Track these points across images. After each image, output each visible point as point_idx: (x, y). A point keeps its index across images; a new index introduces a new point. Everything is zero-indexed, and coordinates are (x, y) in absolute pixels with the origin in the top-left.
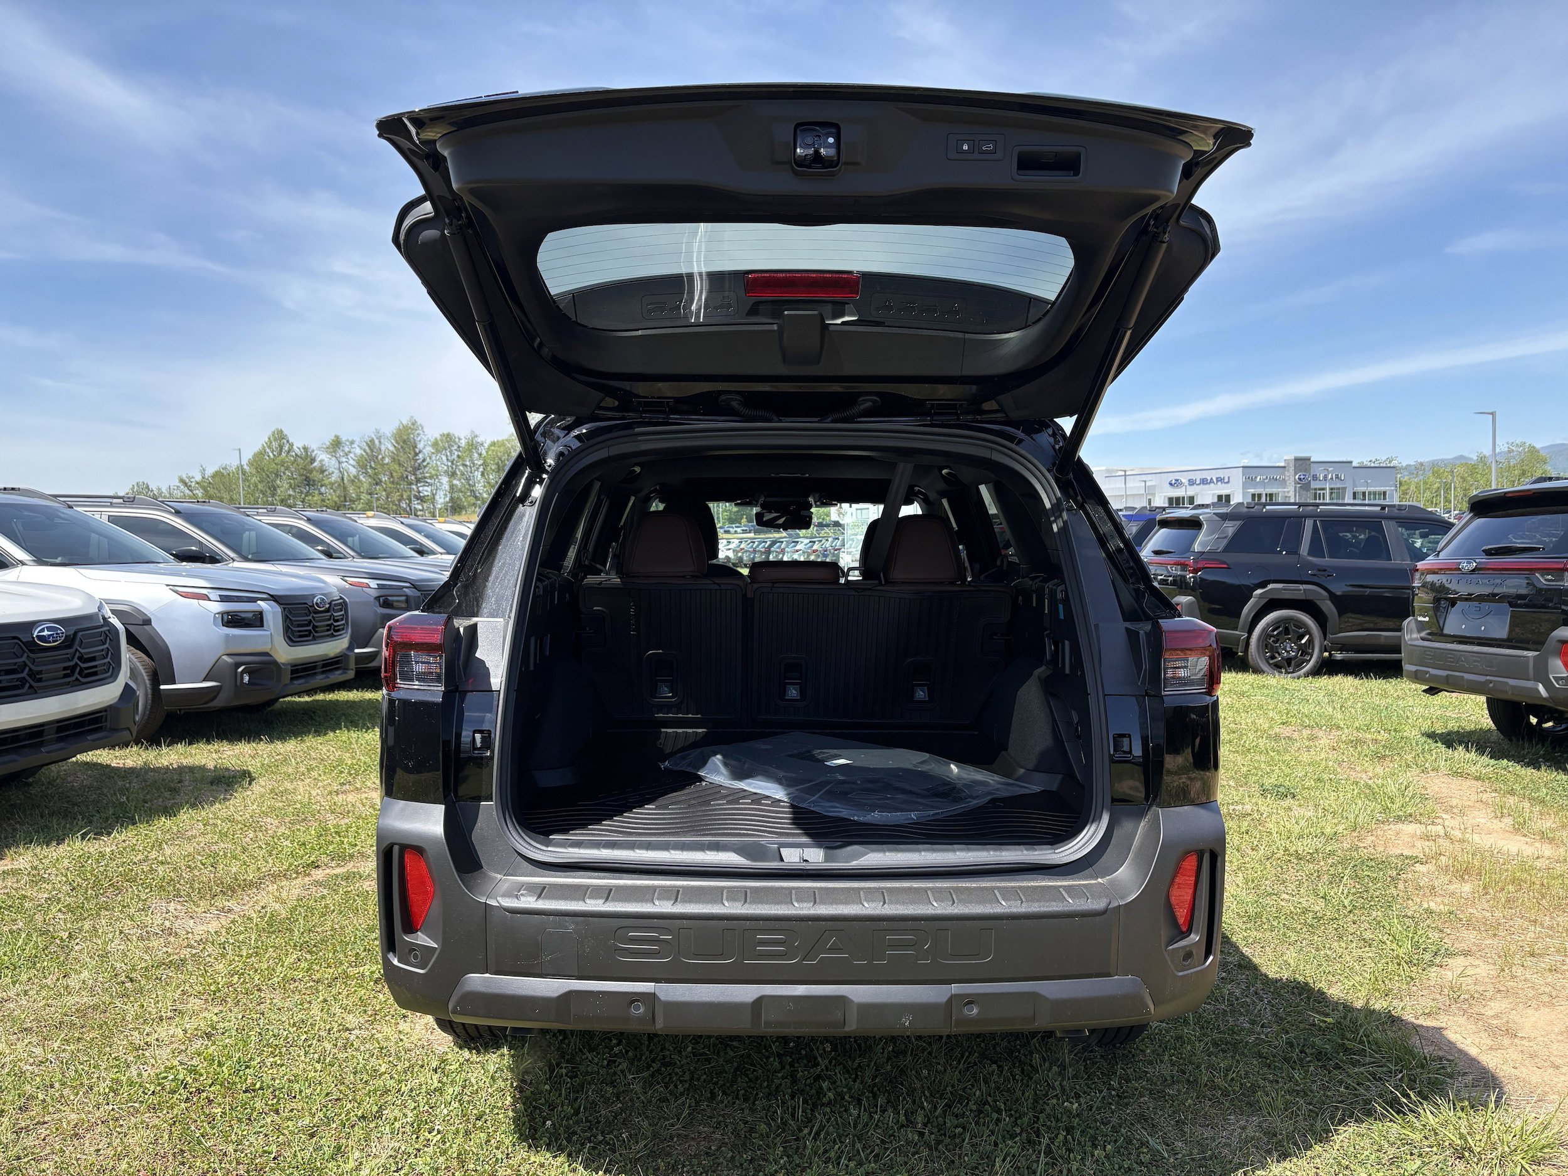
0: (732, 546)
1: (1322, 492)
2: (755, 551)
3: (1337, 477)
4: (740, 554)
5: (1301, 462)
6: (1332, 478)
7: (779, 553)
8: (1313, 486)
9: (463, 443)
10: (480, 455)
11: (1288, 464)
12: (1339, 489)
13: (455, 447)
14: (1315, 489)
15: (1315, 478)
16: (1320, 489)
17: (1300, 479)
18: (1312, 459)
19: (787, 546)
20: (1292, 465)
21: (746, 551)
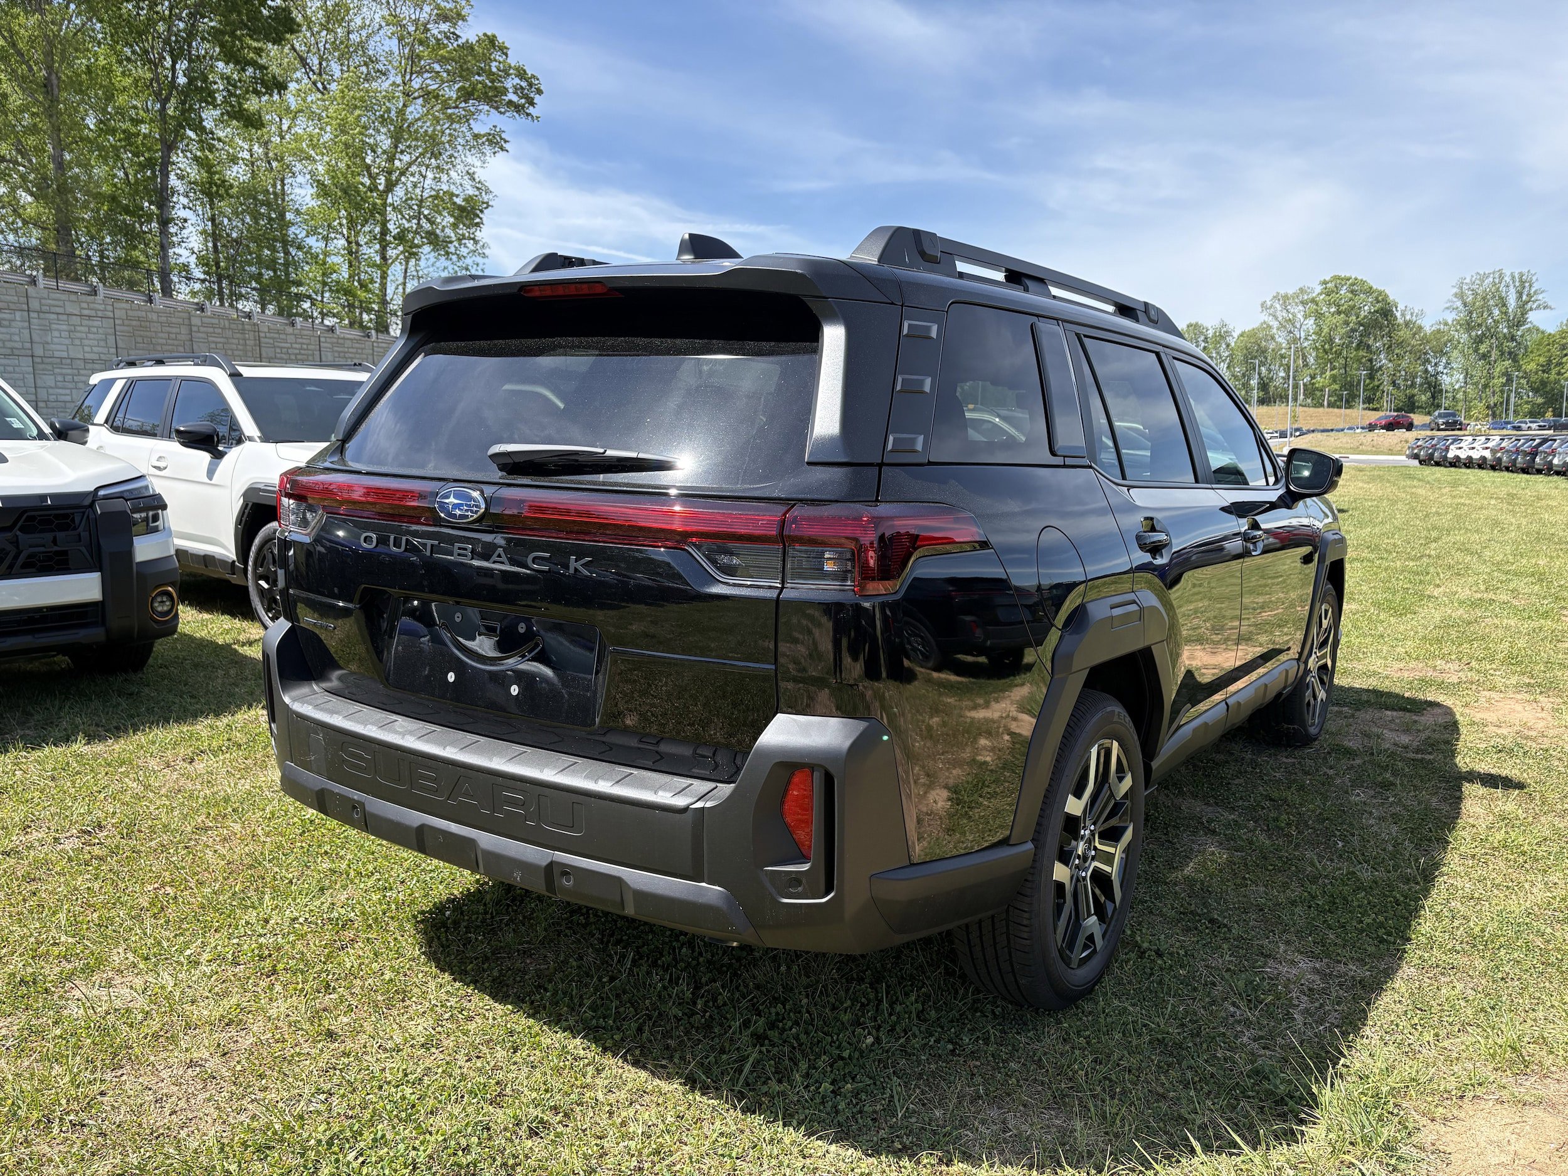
0: (1490, 444)
2: (1517, 452)
4: (1499, 455)
7: (1549, 454)
9: (1210, 333)
10: (1228, 345)
13: (1202, 338)
19: (1560, 446)
21: (1508, 451)
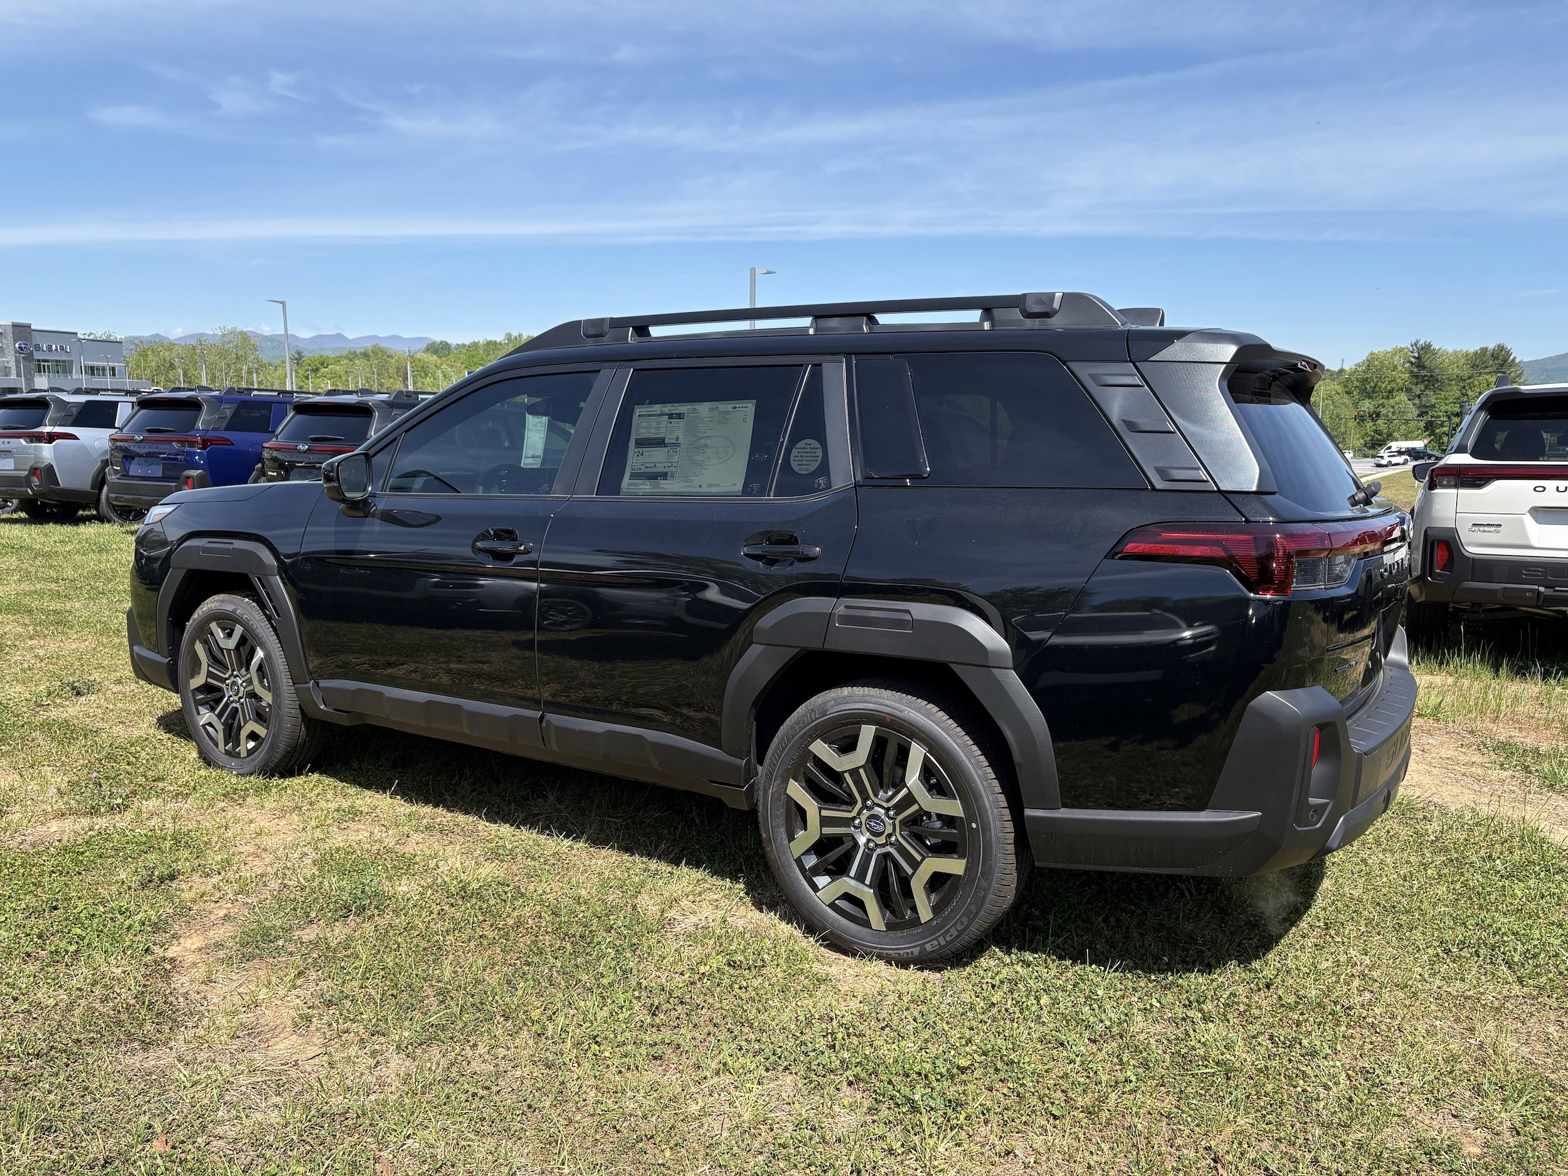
1: (46, 364)
3: (62, 348)
5: (20, 329)
6: (56, 350)
8: (36, 357)
11: (5, 330)
12: (64, 361)
14: (39, 361)
15: (38, 348)
16: (44, 361)
17: (20, 348)
18: (32, 327)
20: (10, 331)
